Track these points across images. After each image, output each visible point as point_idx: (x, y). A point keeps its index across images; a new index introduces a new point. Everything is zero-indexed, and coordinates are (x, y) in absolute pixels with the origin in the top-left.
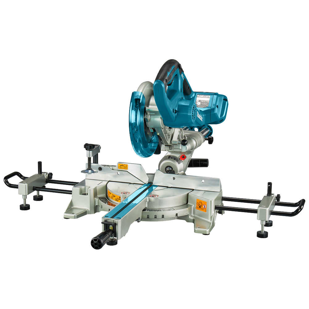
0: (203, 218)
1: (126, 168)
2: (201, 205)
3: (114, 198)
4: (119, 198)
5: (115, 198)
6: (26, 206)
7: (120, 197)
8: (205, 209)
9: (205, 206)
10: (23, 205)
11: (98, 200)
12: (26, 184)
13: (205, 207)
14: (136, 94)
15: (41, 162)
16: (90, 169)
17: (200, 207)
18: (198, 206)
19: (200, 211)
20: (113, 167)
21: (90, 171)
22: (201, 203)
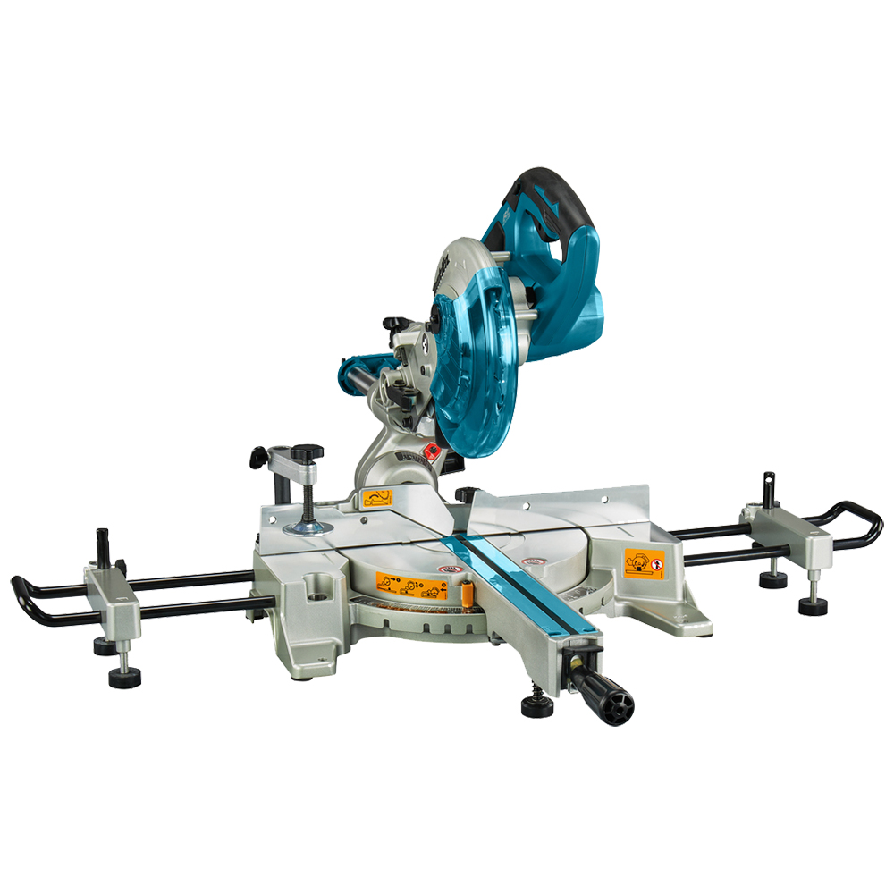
0: (654, 595)
1: (386, 501)
2: (638, 565)
3: (418, 591)
4: (440, 588)
6: (129, 675)
7: (444, 585)
8: (660, 571)
9: (657, 563)
10: (116, 671)
12: (132, 603)
13: (660, 565)
16: (309, 522)
17: (639, 569)
18: (633, 568)
19: (640, 580)
20: (340, 505)
21: (310, 526)
22: (644, 557)
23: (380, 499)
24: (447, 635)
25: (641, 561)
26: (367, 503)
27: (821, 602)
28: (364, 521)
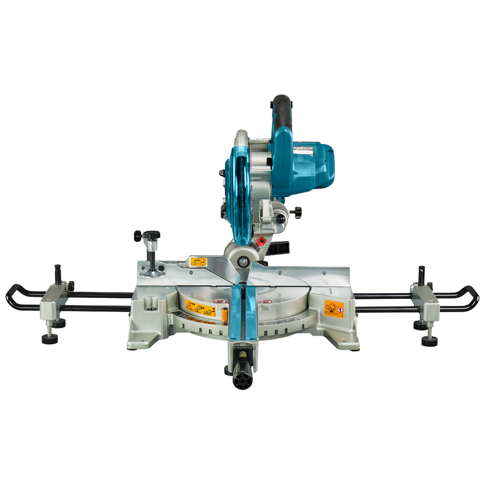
0: (339, 326)
1: (203, 264)
2: (332, 309)
3: (202, 311)
4: (212, 310)
5: (205, 310)
6: (53, 338)
7: (214, 309)
8: (341, 313)
9: (340, 309)
10: (46, 335)
11: (174, 317)
12: (53, 302)
13: (342, 311)
14: (238, 150)
15: (60, 266)
16: (153, 271)
17: (331, 311)
18: (329, 311)
19: (331, 317)
20: (180, 264)
21: (153, 273)
22: (334, 305)
23: (200, 262)
24: (221, 336)
25: (333, 307)
26: (193, 264)
27: (434, 339)
28: (191, 273)
